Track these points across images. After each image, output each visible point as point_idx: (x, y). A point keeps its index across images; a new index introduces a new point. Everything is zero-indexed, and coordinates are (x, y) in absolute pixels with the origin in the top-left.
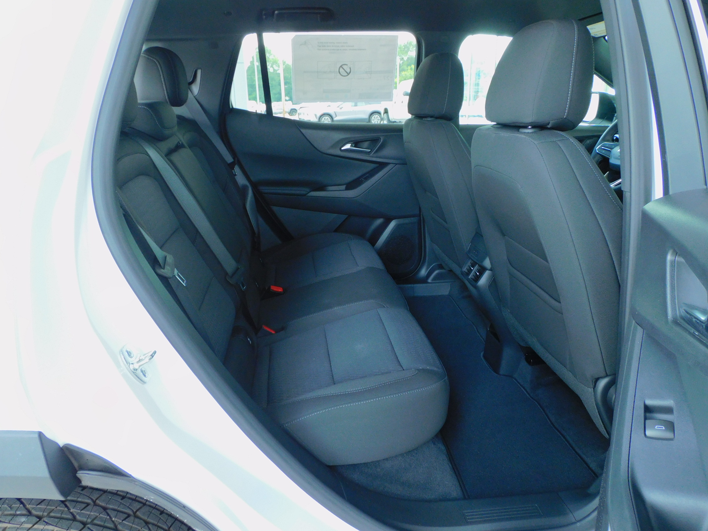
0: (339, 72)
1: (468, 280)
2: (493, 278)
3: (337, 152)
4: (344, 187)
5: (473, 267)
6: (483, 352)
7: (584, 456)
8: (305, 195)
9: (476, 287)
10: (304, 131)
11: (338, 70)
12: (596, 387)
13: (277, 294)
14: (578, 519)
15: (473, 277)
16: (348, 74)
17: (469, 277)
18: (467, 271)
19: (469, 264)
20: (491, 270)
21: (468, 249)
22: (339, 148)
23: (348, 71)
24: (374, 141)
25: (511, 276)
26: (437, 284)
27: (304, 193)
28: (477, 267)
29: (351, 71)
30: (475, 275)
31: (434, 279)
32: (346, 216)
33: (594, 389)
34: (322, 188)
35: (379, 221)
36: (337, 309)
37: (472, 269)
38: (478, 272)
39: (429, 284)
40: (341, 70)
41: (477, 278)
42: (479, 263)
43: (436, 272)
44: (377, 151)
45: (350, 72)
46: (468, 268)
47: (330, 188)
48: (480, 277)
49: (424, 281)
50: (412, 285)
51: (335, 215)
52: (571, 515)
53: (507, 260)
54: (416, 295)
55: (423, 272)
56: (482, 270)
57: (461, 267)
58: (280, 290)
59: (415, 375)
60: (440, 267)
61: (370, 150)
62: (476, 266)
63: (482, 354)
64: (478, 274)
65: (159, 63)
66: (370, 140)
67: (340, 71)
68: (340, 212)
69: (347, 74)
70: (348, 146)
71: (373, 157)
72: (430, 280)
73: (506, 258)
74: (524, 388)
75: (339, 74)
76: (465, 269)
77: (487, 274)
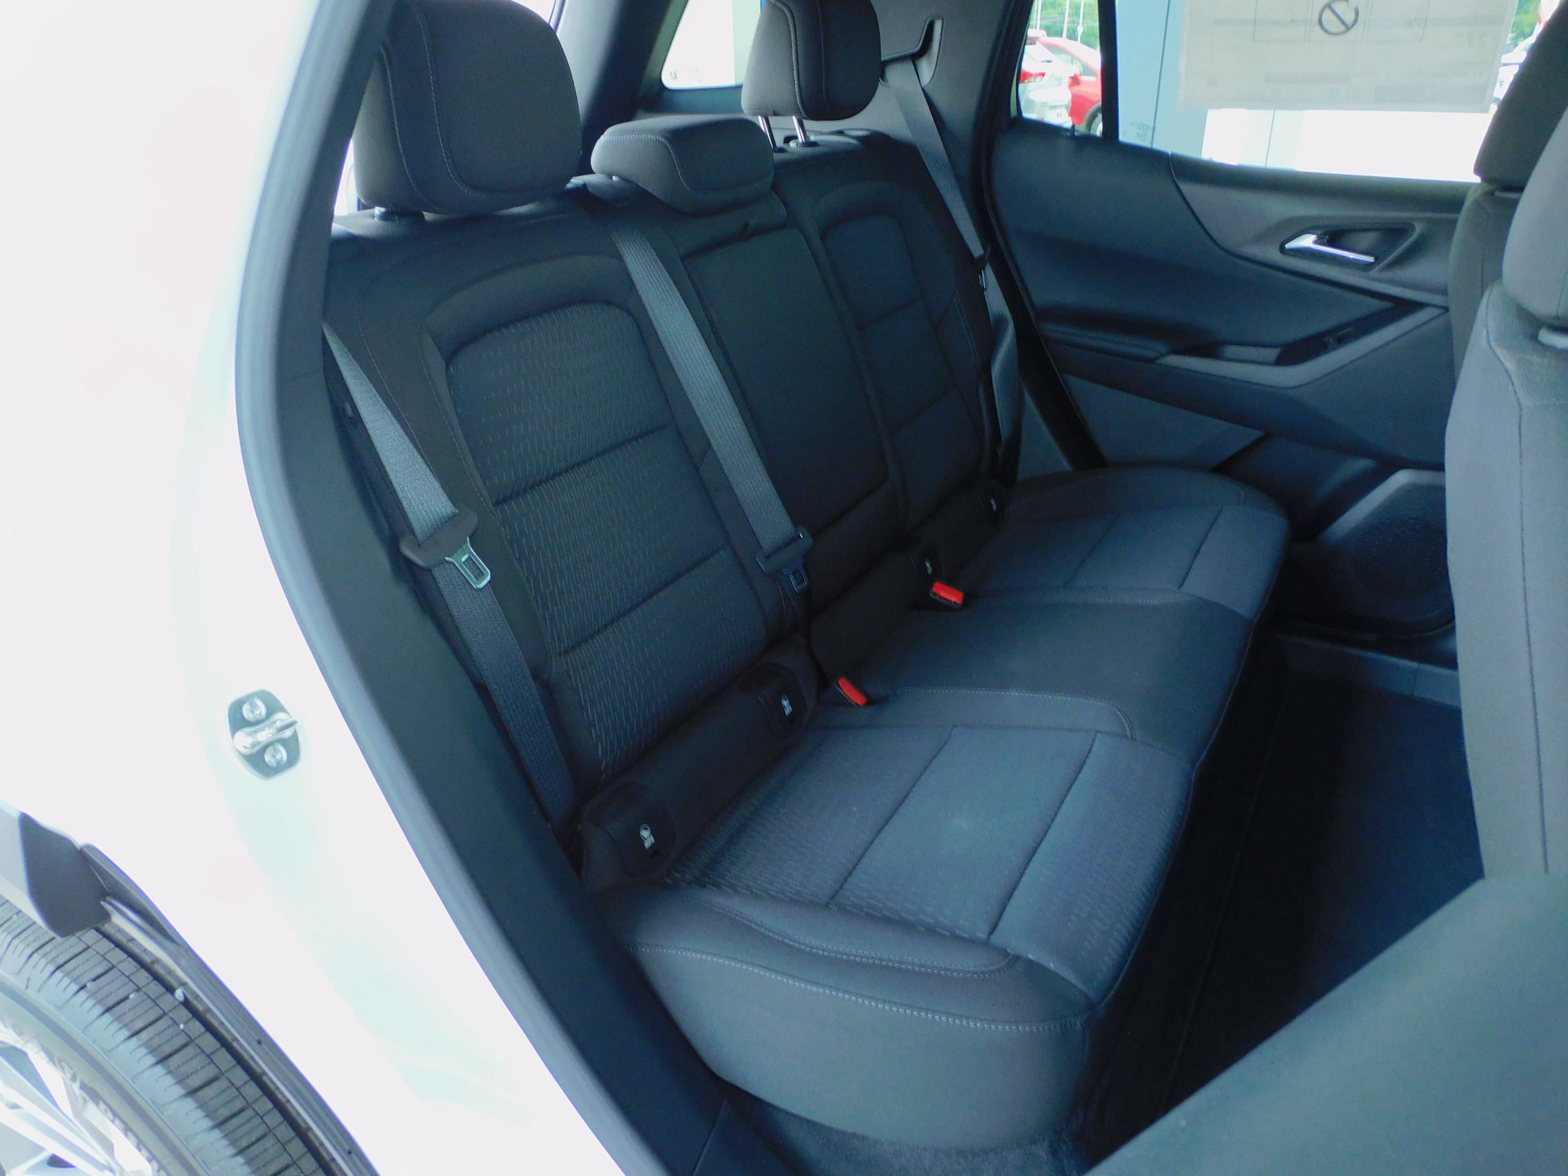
0: (1320, 22)
3: (1272, 254)
4: (1273, 353)
8: (1152, 361)
10: (1186, 188)
11: (1316, 17)
13: (942, 607)
16: (1348, 28)
22: (1278, 245)
23: (1349, 18)
24: (1394, 232)
27: (1150, 354)
29: (1359, 19)
32: (1257, 434)
34: (1209, 348)
35: (1360, 465)
40: (1328, 16)
44: (1391, 266)
45: (1356, 21)
47: (1231, 351)
50: (1415, 665)
51: (1227, 425)
58: (955, 600)
61: (1371, 259)
65: (792, 13)
66: (1376, 230)
67: (1324, 18)
68: (1241, 419)
69: (1342, 28)
70: (1307, 241)
71: (1379, 280)
75: (1318, 28)
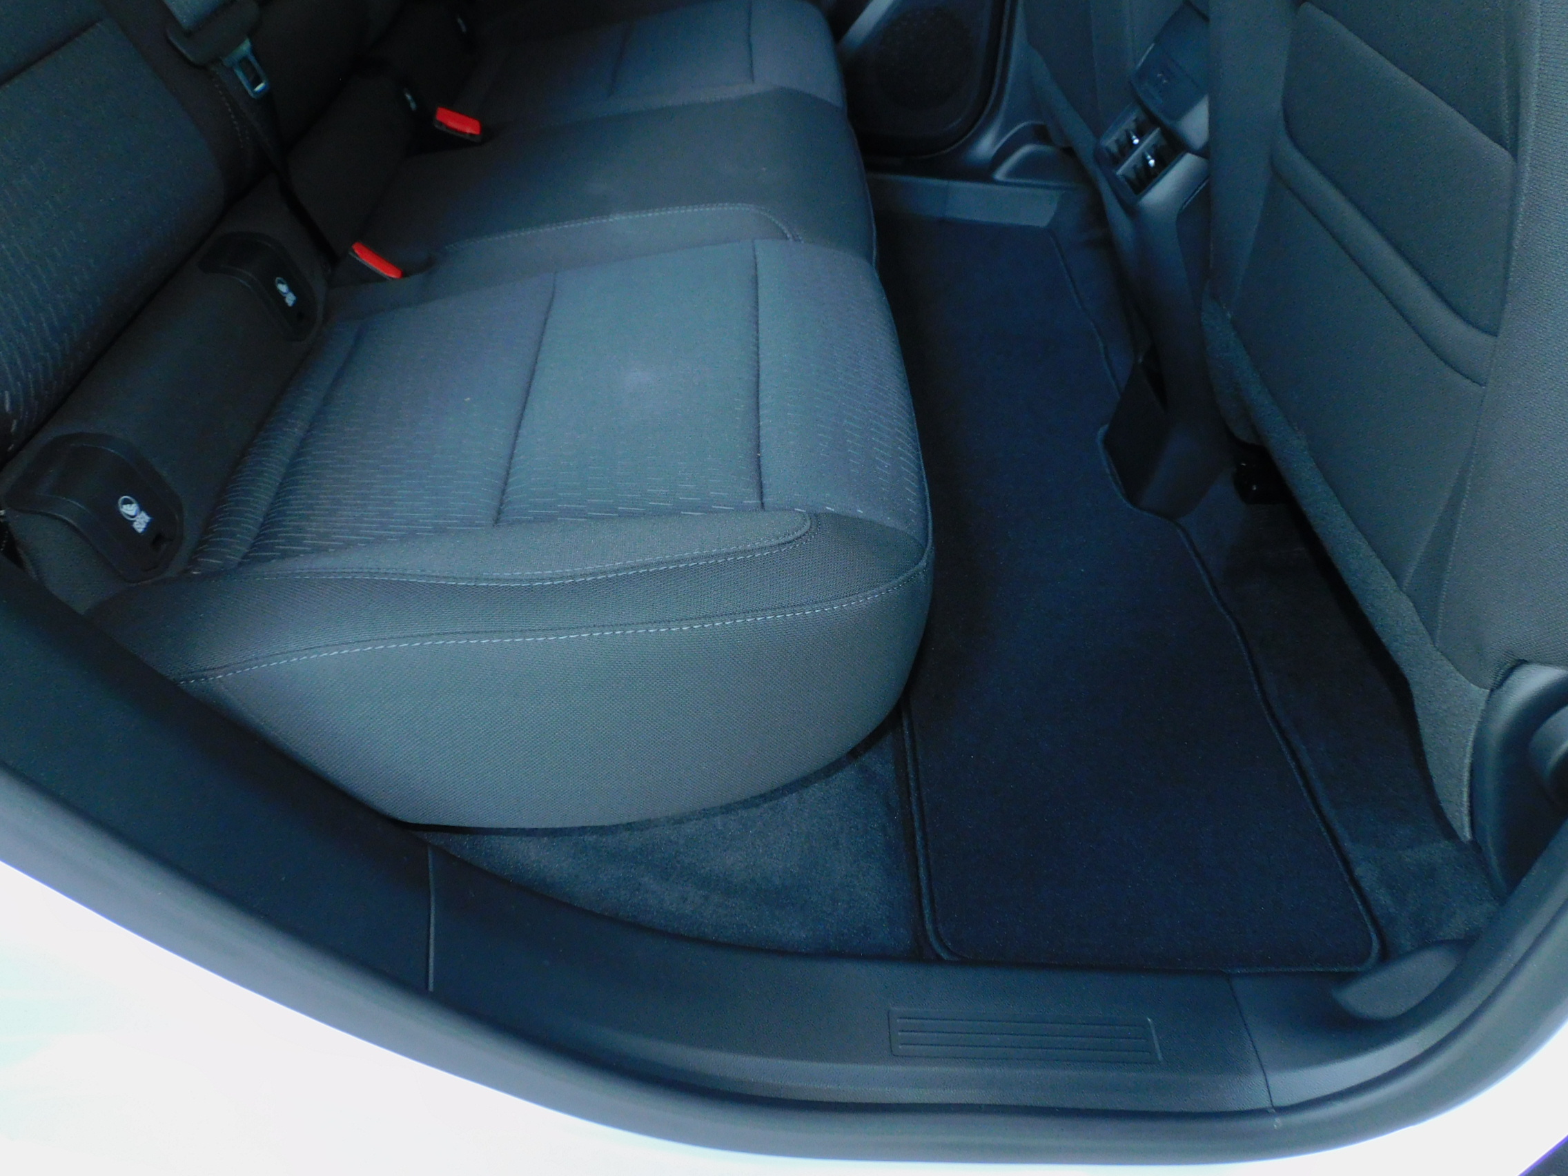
1: (1112, 180)
2: (1204, 184)
5: (1140, 135)
6: (1106, 426)
7: (1340, 830)
9: (1132, 211)
12: (1504, 688)
13: (456, 142)
14: (1282, 1100)
15: (1132, 175)
17: (1120, 172)
18: (1114, 149)
19: (1129, 123)
20: (1203, 153)
21: (1139, 65)
25: (1279, 178)
26: (1018, 189)
28: (1153, 137)
30: (1140, 165)
31: (1015, 172)
33: (1492, 691)
36: (620, 222)
37: (1136, 141)
38: (1153, 157)
39: (996, 188)
41: (1146, 179)
42: (1167, 122)
43: (1026, 150)
46: (1123, 138)
48: (1155, 176)
49: (983, 173)
50: (945, 183)
52: (1259, 1079)
53: (1281, 114)
54: (950, 214)
55: (986, 146)
56: (1171, 148)
57: (1098, 132)
58: (470, 128)
59: (790, 542)
60: (1041, 134)
62: (1150, 133)
63: (1102, 431)
64: (1152, 162)
72: (999, 175)
73: (1277, 105)
74: (1203, 564)
76: (1110, 142)
77: (1185, 166)
